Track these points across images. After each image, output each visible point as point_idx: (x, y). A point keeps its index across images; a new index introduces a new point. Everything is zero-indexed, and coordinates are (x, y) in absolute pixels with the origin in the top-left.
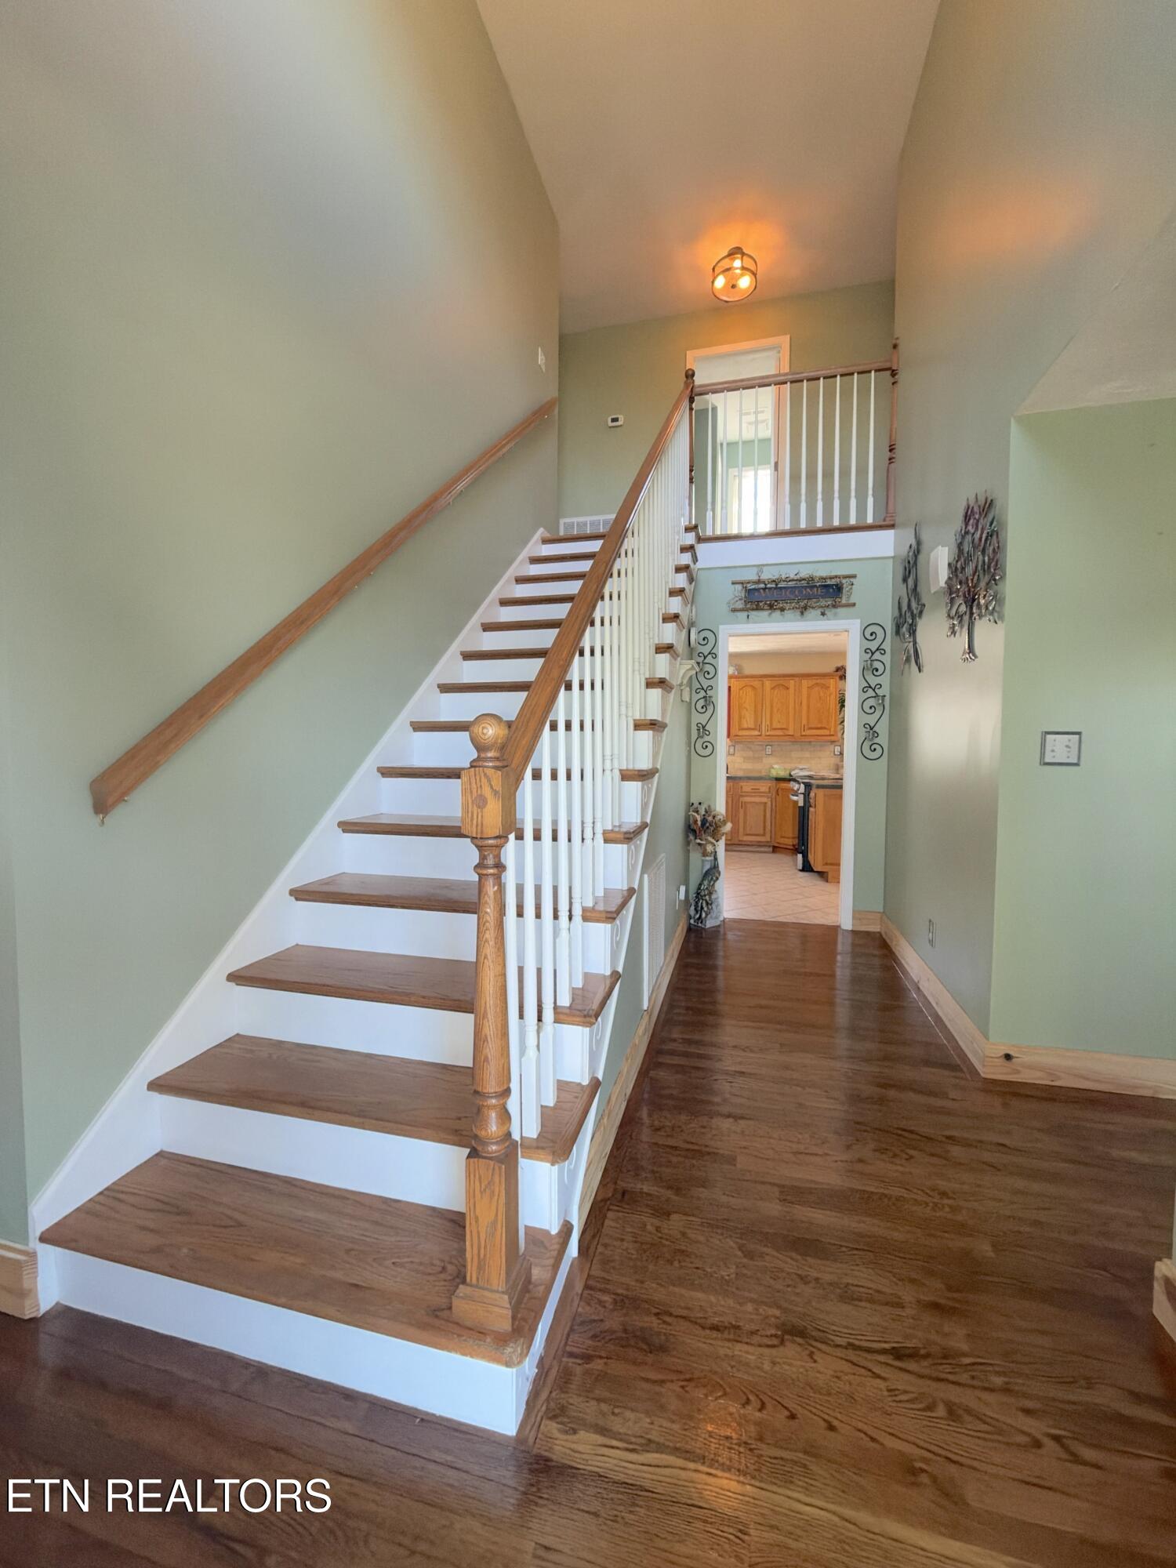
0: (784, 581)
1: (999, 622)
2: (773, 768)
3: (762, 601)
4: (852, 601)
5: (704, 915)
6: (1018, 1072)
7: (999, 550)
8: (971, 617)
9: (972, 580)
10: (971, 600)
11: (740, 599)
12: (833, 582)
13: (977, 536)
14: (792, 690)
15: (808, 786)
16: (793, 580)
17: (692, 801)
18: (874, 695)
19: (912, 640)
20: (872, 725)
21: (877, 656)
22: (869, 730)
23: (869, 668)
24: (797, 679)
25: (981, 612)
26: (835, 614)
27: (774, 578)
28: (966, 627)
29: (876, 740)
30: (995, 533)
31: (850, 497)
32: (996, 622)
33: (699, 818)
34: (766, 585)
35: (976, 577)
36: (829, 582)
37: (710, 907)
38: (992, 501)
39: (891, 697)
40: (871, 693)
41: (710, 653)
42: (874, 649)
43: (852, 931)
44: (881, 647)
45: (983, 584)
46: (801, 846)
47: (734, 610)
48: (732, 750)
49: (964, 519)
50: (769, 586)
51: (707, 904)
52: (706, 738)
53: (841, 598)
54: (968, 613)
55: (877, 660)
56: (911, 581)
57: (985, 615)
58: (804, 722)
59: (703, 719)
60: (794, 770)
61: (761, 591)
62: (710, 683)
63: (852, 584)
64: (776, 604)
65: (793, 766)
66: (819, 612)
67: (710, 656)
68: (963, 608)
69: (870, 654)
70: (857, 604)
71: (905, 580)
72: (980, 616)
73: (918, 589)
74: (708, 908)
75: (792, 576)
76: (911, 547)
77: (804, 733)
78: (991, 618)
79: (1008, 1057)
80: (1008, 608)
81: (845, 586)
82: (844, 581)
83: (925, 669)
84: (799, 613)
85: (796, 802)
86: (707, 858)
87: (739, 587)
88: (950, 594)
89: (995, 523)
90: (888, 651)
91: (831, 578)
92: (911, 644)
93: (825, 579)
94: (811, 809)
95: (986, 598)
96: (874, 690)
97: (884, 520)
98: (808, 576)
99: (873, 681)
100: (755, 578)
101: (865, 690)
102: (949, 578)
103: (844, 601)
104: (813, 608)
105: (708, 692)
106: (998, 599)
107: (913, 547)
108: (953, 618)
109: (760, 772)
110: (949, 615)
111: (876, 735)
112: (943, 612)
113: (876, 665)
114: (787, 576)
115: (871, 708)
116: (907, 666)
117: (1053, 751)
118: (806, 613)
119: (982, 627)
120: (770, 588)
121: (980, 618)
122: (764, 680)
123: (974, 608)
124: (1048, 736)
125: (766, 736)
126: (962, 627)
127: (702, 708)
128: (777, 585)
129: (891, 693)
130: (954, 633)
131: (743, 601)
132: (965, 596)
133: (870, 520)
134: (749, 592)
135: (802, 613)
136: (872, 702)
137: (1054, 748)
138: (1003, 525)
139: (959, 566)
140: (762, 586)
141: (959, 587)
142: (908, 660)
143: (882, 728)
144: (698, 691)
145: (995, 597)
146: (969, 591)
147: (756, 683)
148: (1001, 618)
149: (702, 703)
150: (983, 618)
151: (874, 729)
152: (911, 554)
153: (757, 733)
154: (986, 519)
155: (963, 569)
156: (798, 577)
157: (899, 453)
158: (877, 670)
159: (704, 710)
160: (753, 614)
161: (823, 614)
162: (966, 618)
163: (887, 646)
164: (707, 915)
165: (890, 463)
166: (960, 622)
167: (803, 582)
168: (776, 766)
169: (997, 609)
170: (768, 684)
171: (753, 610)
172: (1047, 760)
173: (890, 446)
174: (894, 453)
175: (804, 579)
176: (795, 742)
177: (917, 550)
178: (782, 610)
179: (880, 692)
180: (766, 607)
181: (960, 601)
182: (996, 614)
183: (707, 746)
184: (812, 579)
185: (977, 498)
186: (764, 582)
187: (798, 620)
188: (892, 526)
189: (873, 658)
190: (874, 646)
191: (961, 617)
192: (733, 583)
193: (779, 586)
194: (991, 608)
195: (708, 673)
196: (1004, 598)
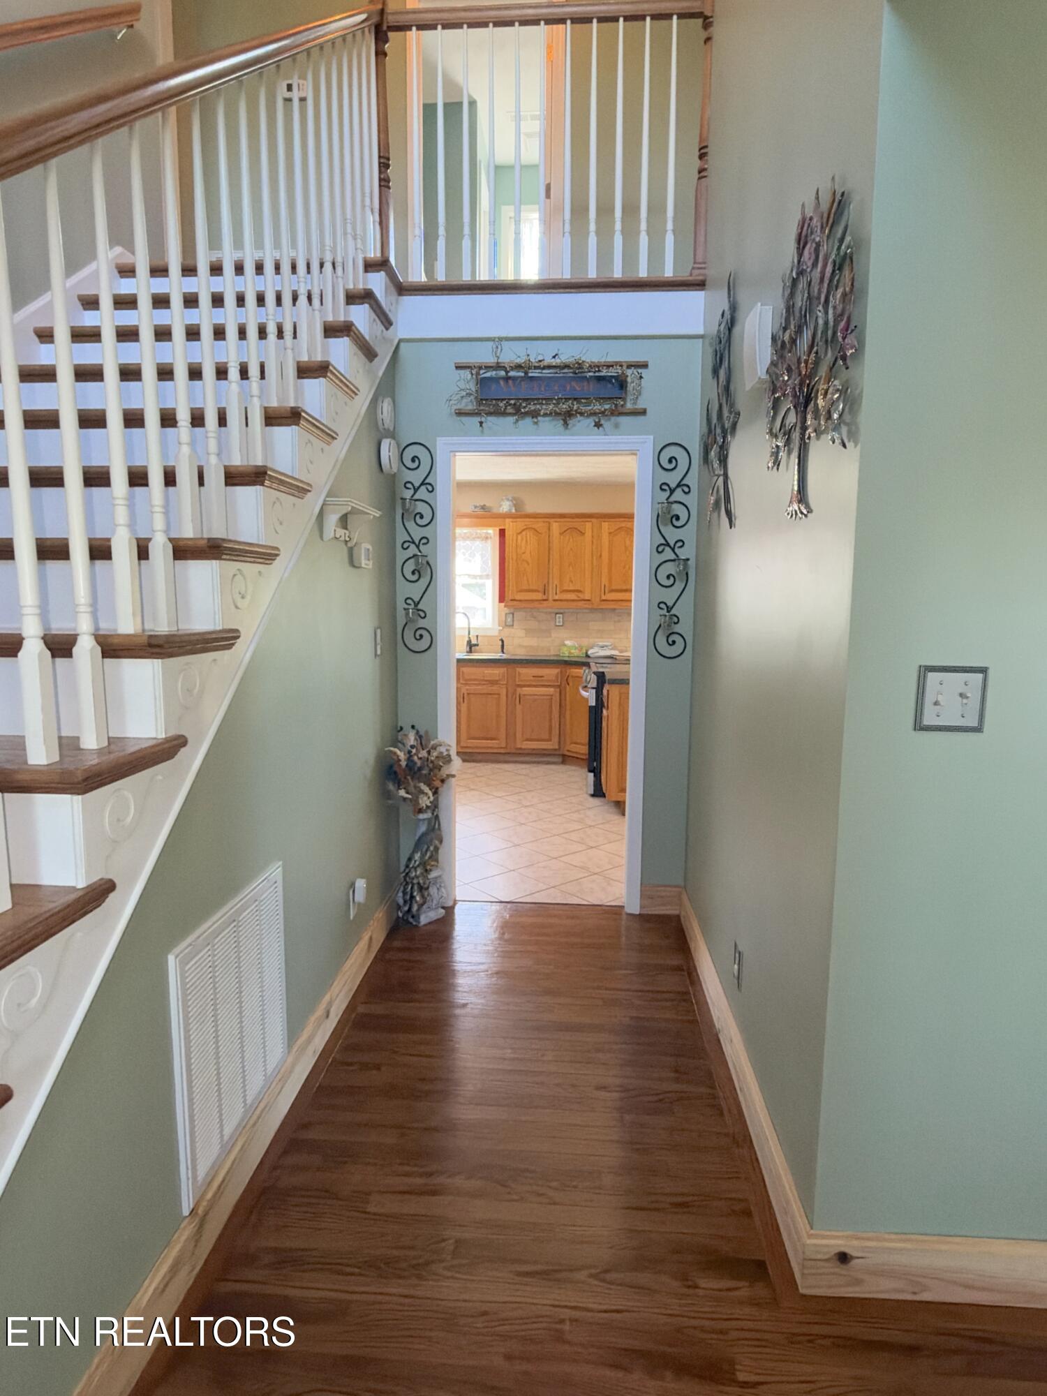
0: (536, 368)
1: (850, 445)
2: (565, 645)
3: (503, 400)
4: (641, 405)
5: (415, 908)
6: (858, 1282)
7: (854, 294)
8: (803, 434)
9: (806, 362)
10: (805, 401)
11: (469, 395)
12: (612, 372)
13: (816, 274)
14: (588, 534)
15: (601, 677)
16: (549, 367)
17: (400, 724)
18: (673, 557)
19: (722, 473)
20: (670, 604)
21: (678, 495)
22: (665, 612)
23: (666, 517)
24: (594, 520)
25: (819, 424)
26: (617, 426)
27: (519, 361)
28: (795, 454)
29: (677, 628)
30: (848, 261)
31: (638, 233)
32: (844, 446)
33: (402, 755)
34: (507, 372)
35: (813, 355)
36: (604, 373)
37: (426, 894)
38: (843, 194)
39: (697, 560)
40: (669, 554)
41: (422, 484)
42: (673, 485)
43: (640, 915)
44: (684, 482)
45: (823, 371)
46: (594, 761)
47: (460, 413)
48: (509, 620)
49: (796, 245)
50: (512, 374)
51: (421, 889)
52: (422, 623)
53: (624, 399)
54: (799, 425)
55: (676, 502)
56: (722, 373)
57: (825, 431)
58: (605, 581)
59: (415, 591)
60: (592, 648)
61: (502, 382)
62: (425, 532)
63: (641, 377)
64: (524, 405)
65: (592, 641)
66: (590, 421)
67: (423, 488)
68: (792, 419)
69: (668, 493)
70: (648, 411)
71: (715, 372)
72: (818, 432)
73: (732, 387)
74: (423, 896)
75: (549, 360)
76: (723, 315)
77: (604, 598)
78: (836, 436)
79: (843, 1258)
80: (867, 415)
81: (629, 379)
82: (629, 372)
83: (737, 522)
84: (562, 422)
85: (587, 700)
86: (421, 816)
87: (466, 374)
88: (774, 392)
89: (848, 239)
90: (694, 488)
91: (609, 366)
92: (721, 479)
93: (598, 367)
94: (605, 712)
95: (829, 396)
96: (673, 550)
97: (691, 275)
98: (572, 360)
99: (672, 535)
100: (491, 360)
101: (660, 549)
102: (773, 364)
103: (629, 406)
104: (582, 414)
105: (421, 547)
106: (850, 398)
107: (725, 315)
108: (776, 437)
109: (549, 650)
110: (771, 430)
111: (676, 620)
112: (762, 426)
113: (678, 509)
114: (540, 358)
115: (668, 577)
116: (716, 514)
117: (936, 703)
118: (571, 422)
119: (822, 452)
120: (514, 379)
121: (818, 438)
122: (552, 520)
123: (809, 417)
124: (930, 675)
125: (555, 600)
126: (789, 453)
127: (413, 573)
128: (526, 373)
129: (697, 556)
130: (777, 463)
131: (472, 397)
132: (795, 396)
133: (669, 273)
134: (483, 383)
135: (566, 424)
136: (670, 568)
137: (940, 698)
138: (861, 244)
139: (787, 338)
140: (503, 373)
141: (786, 378)
142: (717, 503)
143: (684, 610)
144: (405, 546)
145: (843, 391)
146: (801, 384)
147: (540, 525)
148: (853, 435)
149: (410, 566)
150: (823, 437)
151: (673, 612)
152: (722, 326)
153: (539, 596)
154: (831, 241)
155: (793, 341)
156: (557, 361)
157: (713, 161)
158: (678, 518)
159: (415, 577)
160: (491, 421)
161: (598, 425)
162: (796, 436)
163: (692, 480)
164: (421, 906)
165: (699, 178)
166: (788, 443)
167: (566, 371)
168: (567, 643)
169: (847, 417)
170: (556, 527)
171: (490, 414)
172: (926, 722)
173: (700, 149)
174: (705, 164)
175: (567, 366)
176: (593, 610)
177: (731, 322)
178: (535, 414)
179: (683, 554)
180: (510, 410)
181: (788, 404)
182: (844, 429)
183: (421, 636)
184: (580, 365)
185: (817, 198)
186: (504, 368)
187: (560, 434)
188: (700, 285)
189: (671, 499)
190: (673, 479)
191: (788, 434)
192: (457, 368)
193: (530, 375)
194: (836, 416)
195: (422, 517)
196: (860, 395)
